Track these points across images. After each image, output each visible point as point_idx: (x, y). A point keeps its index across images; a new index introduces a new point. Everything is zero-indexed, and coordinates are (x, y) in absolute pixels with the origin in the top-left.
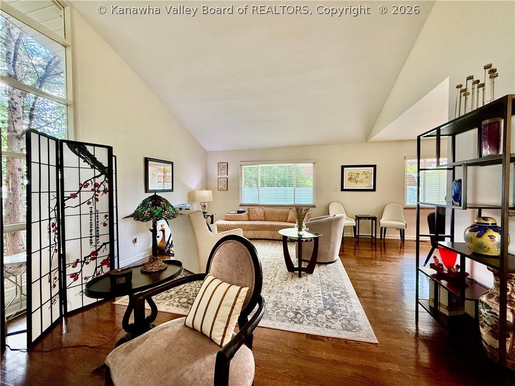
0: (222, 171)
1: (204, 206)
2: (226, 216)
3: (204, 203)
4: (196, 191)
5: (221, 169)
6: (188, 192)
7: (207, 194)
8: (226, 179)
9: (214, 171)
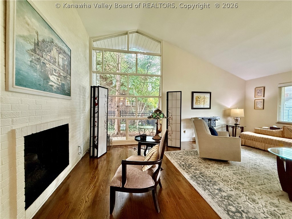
0: (259, 94)
1: (237, 120)
2: (256, 129)
3: (237, 117)
4: (231, 109)
5: (258, 93)
6: (224, 110)
7: (239, 112)
8: (263, 100)
9: (251, 94)
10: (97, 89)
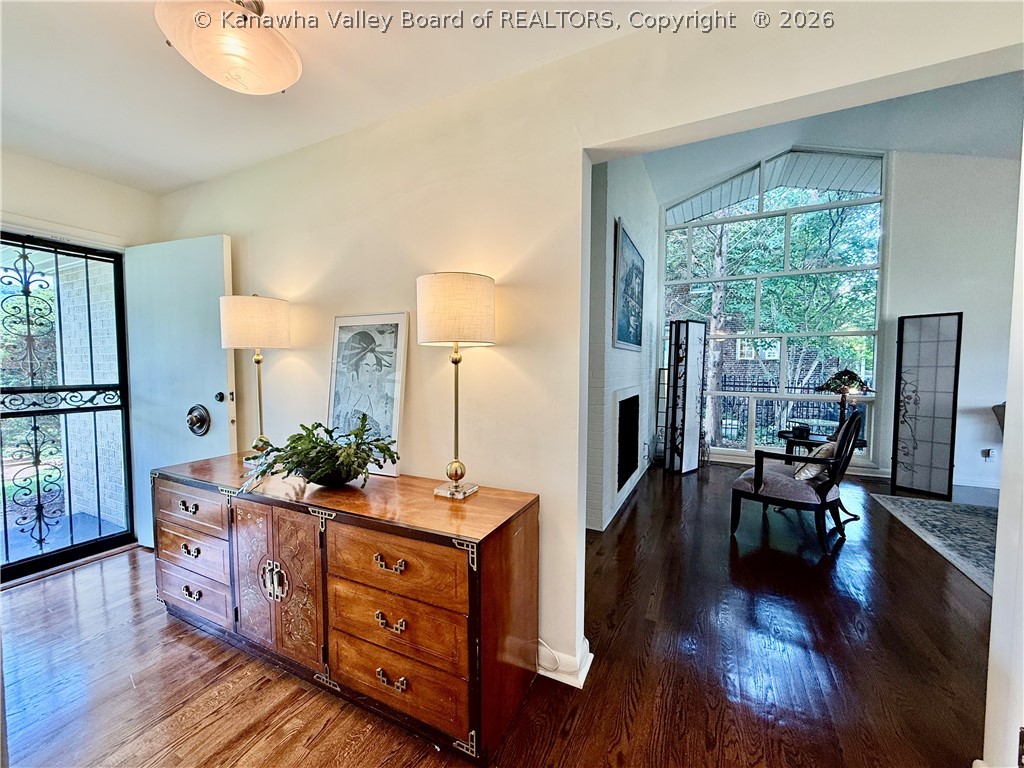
10: (683, 327)
